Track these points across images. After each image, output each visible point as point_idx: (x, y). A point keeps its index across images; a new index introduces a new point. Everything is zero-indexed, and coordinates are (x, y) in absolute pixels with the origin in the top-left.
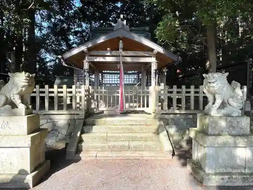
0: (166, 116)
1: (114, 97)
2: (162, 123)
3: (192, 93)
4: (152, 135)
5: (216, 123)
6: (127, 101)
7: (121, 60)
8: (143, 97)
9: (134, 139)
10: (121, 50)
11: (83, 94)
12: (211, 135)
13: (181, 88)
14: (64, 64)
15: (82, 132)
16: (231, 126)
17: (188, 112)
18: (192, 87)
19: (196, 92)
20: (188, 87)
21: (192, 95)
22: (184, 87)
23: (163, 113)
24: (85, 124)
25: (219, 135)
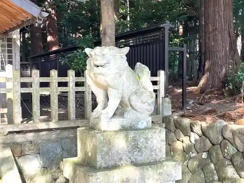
0: (19, 138)
2: (9, 153)
3: (72, 85)
5: (109, 143)
12: (101, 169)
13: (48, 75)
16: (135, 147)
17: (65, 124)
18: (71, 73)
19: (78, 84)
20: (63, 73)
21: (71, 89)
22: (54, 73)
23: (11, 130)
25: (115, 167)
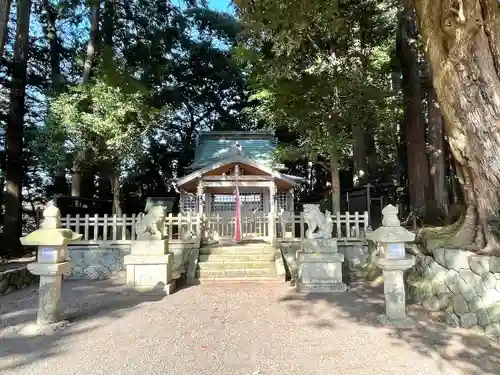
1: (229, 225)
2: (279, 251)
4: (268, 262)
5: (310, 244)
6: (244, 231)
7: (237, 185)
8: (262, 225)
9: (250, 266)
10: (236, 175)
11: (198, 222)
14: (177, 191)
15: (199, 261)
24: (200, 254)
